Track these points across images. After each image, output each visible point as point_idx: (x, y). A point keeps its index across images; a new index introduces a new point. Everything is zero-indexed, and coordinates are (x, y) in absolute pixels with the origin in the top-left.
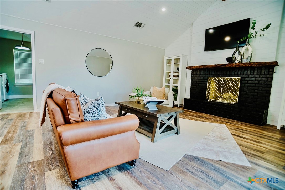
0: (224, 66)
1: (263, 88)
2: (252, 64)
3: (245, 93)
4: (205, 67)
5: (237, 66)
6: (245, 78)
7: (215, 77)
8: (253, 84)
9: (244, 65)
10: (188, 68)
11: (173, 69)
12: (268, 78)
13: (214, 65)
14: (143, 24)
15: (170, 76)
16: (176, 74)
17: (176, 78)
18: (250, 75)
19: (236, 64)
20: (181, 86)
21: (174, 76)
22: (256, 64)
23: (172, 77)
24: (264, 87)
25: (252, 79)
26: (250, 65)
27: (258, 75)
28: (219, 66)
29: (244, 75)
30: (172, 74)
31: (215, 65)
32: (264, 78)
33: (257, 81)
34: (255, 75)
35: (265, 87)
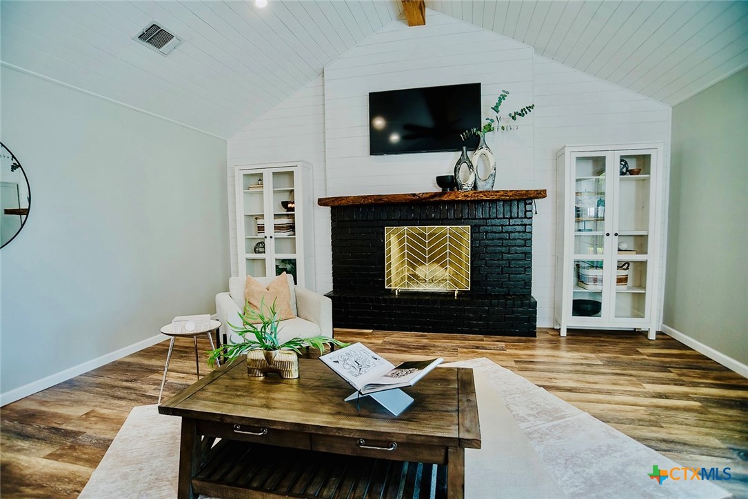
0: (437, 199)
1: (518, 248)
2: (502, 193)
3: (483, 262)
4: (381, 200)
5: (469, 199)
6: (479, 226)
7: (406, 227)
8: (498, 239)
9: (485, 195)
10: (322, 202)
11: (270, 206)
12: (525, 225)
13: (409, 195)
14: (174, 38)
15: (261, 228)
16: (285, 221)
17: (284, 235)
18: (488, 219)
19: (467, 194)
20: (307, 257)
21: (278, 228)
22: (510, 194)
23: (269, 230)
24: (519, 246)
25: (495, 229)
26: (496, 195)
27: (507, 218)
28: (425, 198)
29: (476, 219)
30: (269, 223)
31: (414, 195)
32: (518, 225)
33: (505, 233)
34: (499, 218)
35: (522, 246)
